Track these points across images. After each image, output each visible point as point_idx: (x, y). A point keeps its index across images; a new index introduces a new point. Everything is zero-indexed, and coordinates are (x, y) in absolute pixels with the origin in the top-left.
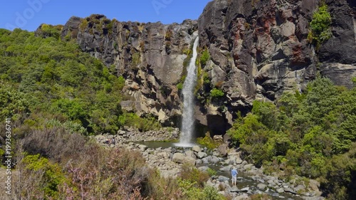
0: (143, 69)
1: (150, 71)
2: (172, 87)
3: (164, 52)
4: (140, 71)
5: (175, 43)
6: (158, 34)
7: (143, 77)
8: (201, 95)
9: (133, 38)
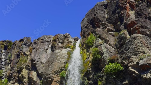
0: (27, 68)
1: (33, 67)
2: (55, 76)
3: (49, 51)
4: (24, 70)
5: (61, 41)
6: (46, 39)
7: (26, 76)
8: (89, 79)
9: (24, 46)
